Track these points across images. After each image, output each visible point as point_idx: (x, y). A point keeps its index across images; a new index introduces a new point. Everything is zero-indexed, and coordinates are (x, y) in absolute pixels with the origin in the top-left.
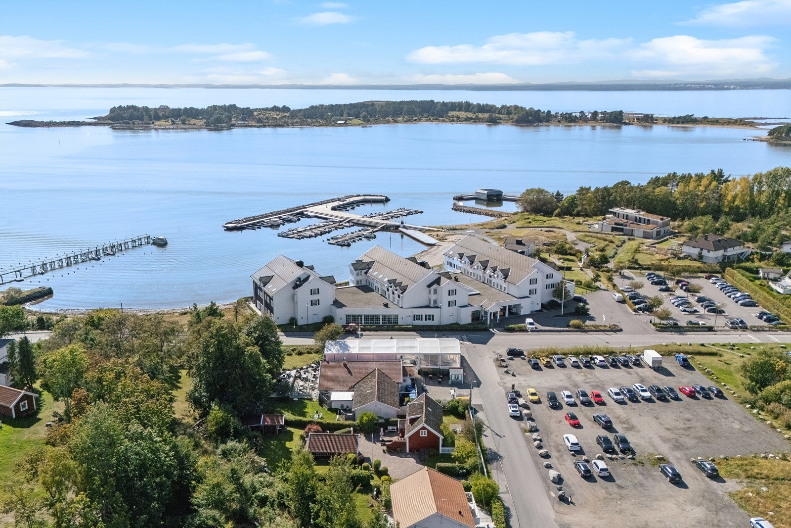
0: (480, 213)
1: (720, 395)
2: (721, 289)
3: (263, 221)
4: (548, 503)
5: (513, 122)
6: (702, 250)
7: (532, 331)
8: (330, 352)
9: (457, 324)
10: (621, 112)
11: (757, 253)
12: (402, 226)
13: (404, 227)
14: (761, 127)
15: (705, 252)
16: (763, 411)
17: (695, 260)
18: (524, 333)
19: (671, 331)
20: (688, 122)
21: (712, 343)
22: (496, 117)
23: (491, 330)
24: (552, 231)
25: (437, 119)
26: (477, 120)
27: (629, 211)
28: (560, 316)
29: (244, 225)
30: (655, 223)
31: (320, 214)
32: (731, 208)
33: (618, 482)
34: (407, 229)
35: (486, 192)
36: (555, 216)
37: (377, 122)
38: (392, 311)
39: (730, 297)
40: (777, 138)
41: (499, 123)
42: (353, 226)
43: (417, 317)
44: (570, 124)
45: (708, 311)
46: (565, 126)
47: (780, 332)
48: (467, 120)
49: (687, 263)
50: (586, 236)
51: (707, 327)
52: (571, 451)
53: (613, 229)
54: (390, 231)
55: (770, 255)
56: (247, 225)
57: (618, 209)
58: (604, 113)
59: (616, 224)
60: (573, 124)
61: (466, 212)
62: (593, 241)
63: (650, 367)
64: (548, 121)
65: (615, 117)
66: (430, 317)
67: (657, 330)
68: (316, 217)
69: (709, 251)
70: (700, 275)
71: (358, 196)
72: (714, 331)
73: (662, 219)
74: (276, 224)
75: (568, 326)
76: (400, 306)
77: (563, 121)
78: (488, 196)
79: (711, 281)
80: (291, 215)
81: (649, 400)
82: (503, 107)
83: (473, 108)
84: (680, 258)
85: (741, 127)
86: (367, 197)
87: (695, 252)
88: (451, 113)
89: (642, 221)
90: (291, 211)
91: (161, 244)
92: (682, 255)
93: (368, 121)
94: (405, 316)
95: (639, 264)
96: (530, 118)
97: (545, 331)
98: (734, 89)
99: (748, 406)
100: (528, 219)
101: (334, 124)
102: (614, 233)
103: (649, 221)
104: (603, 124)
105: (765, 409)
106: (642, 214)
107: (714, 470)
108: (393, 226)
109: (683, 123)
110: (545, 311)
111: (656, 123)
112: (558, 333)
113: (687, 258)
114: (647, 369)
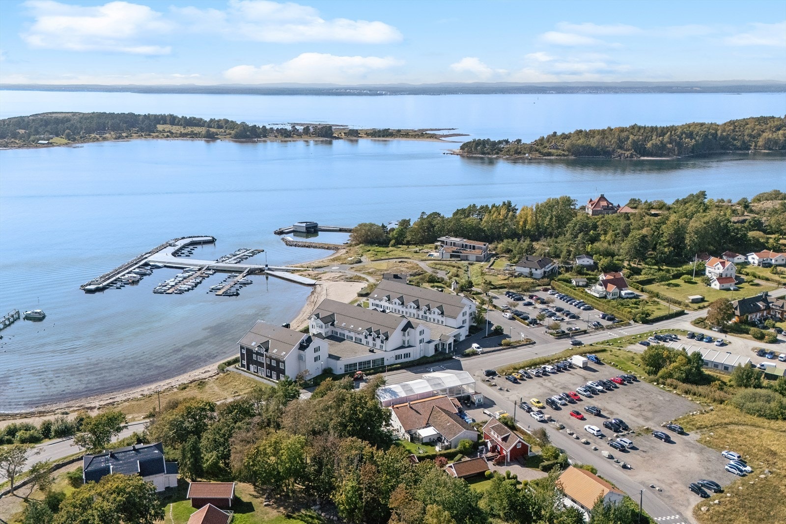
0: (315, 247)
1: (635, 379)
2: (561, 299)
3: (119, 278)
4: (619, 472)
5: (232, 138)
6: (530, 269)
7: (482, 353)
8: (386, 400)
9: (425, 357)
10: (330, 127)
11: (563, 267)
12: (267, 268)
13: (269, 269)
14: (443, 139)
15: (533, 271)
16: (665, 385)
17: (526, 277)
18: (476, 356)
19: (564, 338)
20: (387, 136)
21: (596, 342)
22: (213, 132)
23: (454, 357)
24: (405, 262)
25: (150, 135)
26: (194, 136)
27: (453, 239)
28: (485, 337)
29: (105, 285)
30: (480, 248)
31: (168, 263)
32: (524, 231)
33: (640, 449)
34: (273, 271)
35: (304, 225)
36: (392, 246)
37: (84, 139)
38: (379, 354)
39: (571, 304)
40: (470, 152)
41: (218, 139)
42: (215, 273)
43: (397, 357)
44: (287, 139)
45: (570, 318)
46: (282, 141)
47: (623, 327)
48: (183, 135)
49: (522, 280)
50: (436, 264)
51: (583, 331)
52: (597, 436)
53: (452, 256)
54: (256, 274)
55: (572, 267)
56: (108, 285)
57: (444, 238)
58: (315, 127)
59: (453, 252)
60: (289, 139)
61: (303, 247)
62: (444, 268)
63: (580, 367)
64: (265, 136)
65: (326, 132)
66: (407, 355)
67: (556, 339)
68: (165, 266)
69: (536, 270)
70: (537, 288)
71: (183, 238)
72: (587, 333)
73: (485, 245)
74: (137, 279)
75: (501, 345)
76: (384, 349)
77: (280, 137)
78: (307, 228)
79: (549, 293)
80: (139, 267)
81: (602, 392)
82: (212, 120)
83: (179, 121)
84: (516, 277)
85: (429, 139)
86: (195, 239)
87: (527, 270)
88: (160, 127)
89: (468, 247)
90: (136, 264)
91: (39, 318)
92: (516, 274)
93: (74, 140)
94: (389, 358)
95: (492, 285)
96: (248, 133)
97: (490, 352)
98: (385, 94)
99: (655, 383)
100: (369, 251)
101: (35, 144)
102: (453, 259)
103: (474, 247)
104: (317, 139)
105: (666, 384)
106: (465, 242)
107: (682, 429)
108: (257, 269)
109: (383, 136)
110: (472, 335)
111: (361, 137)
112: (499, 352)
113: (521, 276)
114: (579, 369)
